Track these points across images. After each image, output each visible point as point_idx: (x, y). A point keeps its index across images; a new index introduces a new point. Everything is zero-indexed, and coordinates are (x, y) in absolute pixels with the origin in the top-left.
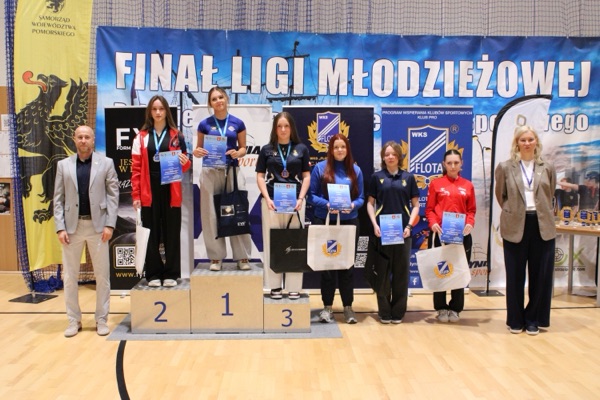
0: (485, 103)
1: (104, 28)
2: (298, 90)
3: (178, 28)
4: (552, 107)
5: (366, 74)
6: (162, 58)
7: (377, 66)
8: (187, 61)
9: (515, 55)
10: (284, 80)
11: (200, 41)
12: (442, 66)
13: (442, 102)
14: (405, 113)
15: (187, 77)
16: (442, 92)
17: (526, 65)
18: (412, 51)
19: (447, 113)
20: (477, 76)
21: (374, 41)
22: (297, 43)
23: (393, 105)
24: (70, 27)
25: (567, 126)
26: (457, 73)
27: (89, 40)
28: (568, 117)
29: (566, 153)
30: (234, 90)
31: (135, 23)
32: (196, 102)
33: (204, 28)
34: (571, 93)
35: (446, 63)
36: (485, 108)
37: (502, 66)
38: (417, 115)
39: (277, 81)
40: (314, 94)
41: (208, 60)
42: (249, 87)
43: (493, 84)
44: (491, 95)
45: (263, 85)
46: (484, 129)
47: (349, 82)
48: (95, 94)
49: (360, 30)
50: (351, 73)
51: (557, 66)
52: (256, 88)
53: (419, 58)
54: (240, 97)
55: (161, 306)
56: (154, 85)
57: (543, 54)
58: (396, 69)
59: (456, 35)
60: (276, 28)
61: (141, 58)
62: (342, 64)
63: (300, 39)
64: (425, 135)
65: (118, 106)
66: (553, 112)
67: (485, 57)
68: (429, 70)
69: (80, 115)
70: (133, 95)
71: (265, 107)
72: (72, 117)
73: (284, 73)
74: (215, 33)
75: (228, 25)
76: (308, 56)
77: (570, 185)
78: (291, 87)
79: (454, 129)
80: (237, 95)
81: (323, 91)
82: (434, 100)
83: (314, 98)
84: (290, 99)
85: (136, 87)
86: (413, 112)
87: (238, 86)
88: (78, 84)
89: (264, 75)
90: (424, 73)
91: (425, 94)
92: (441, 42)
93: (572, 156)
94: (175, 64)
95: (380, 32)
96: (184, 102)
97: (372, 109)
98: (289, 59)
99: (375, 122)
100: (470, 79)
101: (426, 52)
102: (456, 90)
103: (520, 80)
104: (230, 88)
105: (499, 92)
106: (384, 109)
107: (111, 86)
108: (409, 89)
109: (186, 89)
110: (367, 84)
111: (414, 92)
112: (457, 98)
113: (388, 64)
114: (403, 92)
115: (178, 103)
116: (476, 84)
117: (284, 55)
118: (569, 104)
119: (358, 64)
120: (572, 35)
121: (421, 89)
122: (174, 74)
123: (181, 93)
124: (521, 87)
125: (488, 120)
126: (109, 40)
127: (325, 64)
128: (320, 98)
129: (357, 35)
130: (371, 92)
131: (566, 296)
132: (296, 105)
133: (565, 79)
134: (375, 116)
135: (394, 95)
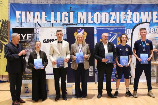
0: (129, 25)
1: (12, 4)
2: (71, 22)
3: (35, 3)
4: (150, 26)
5: (92, 17)
6: (30, 13)
7: (96, 14)
8: (37, 14)
9: (138, 10)
10: (67, 19)
11: (41, 8)
12: (116, 14)
13: (116, 25)
14: (104, 28)
15: (37, 18)
16: (116, 22)
17: (142, 13)
18: (106, 9)
19: (117, 28)
20: (127, 17)
21: (95, 7)
22: (71, 8)
23: (100, 26)
24: (2, 4)
25: (155, 31)
26: (120, 16)
27: (8, 8)
28: (156, 29)
29: (155, 40)
30: (52, 22)
31: (21, 2)
32: (40, 26)
33: (43, 3)
34: (157, 21)
35: (117, 13)
36: (130, 27)
37: (135, 13)
38: (107, 29)
39: (65, 19)
40: (76, 23)
41: (44, 13)
42: (56, 21)
43: (132, 19)
44: (131, 23)
45: (61, 20)
46: (129, 33)
47: (87, 19)
48: (10, 24)
49: (90, 3)
50: (87, 16)
51: (152, 13)
52: (58, 21)
53: (109, 11)
54: (54, 24)
55: (27, 88)
56: (28, 21)
57: (147, 9)
58: (101, 15)
59: (120, 4)
60: (64, 3)
61: (24, 13)
62: (85, 14)
63: (72, 6)
64: (110, 35)
65: (17, 27)
66: (151, 27)
67: (129, 11)
68: (112, 15)
69: (5, 30)
70: (21, 24)
71: (61, 27)
72: (3, 31)
73: (67, 17)
74: (46, 5)
75: (50, 2)
76: (74, 11)
77: (157, 50)
78: (69, 21)
79: (119, 33)
80: (53, 24)
81: (79, 22)
82: (113, 24)
83: (76, 24)
84: (69, 25)
85: (22, 22)
86: (106, 28)
87: (53, 21)
88: (5, 21)
89: (61, 17)
90: (110, 16)
91: (111, 23)
92: (115, 6)
93: (157, 41)
94: (34, 14)
95: (96, 4)
96: (37, 26)
97: (94, 27)
98: (69, 12)
99: (95, 31)
100: (124, 18)
101: (111, 10)
102: (120, 21)
103: (140, 18)
104: (51, 21)
105: (134, 21)
106: (97, 27)
107: (15, 21)
108: (105, 21)
109: (37, 22)
110: (93, 20)
111: (107, 22)
112: (120, 24)
113: (99, 13)
114: (103, 22)
115: (35, 26)
116: (126, 19)
117: (67, 11)
118: (156, 25)
119: (90, 14)
120: (157, 3)
121: (109, 21)
122: (34, 17)
123: (36, 23)
124: (141, 20)
125: (130, 30)
126: (14, 7)
127: (79, 14)
128: (78, 24)
129: (89, 5)
130: (94, 22)
131: (156, 85)
132: (71, 26)
133: (155, 17)
134: (95, 30)
135: (101, 23)
